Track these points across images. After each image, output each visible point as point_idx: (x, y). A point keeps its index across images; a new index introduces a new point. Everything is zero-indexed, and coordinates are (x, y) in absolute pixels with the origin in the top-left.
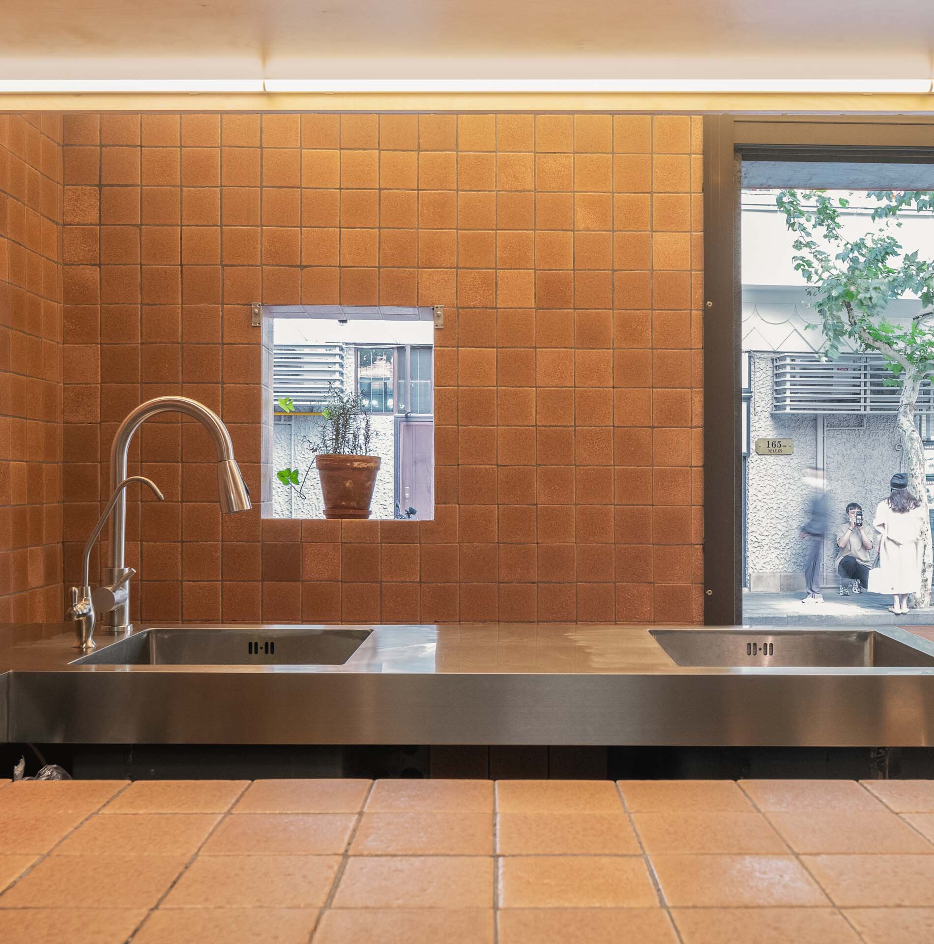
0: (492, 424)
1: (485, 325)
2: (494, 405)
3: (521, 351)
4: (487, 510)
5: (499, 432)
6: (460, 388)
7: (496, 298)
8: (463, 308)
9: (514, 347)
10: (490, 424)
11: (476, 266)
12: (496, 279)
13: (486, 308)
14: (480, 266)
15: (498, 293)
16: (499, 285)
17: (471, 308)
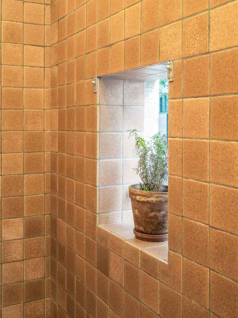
0: (205, 180)
1: (201, 73)
2: (206, 159)
3: (229, 99)
4: (201, 270)
5: (211, 190)
6: (184, 139)
7: (209, 42)
8: (186, 58)
9: (224, 94)
10: (203, 179)
11: (195, 12)
12: (209, 21)
13: (202, 54)
14: (198, 11)
15: (211, 35)
16: (211, 27)
17: (191, 57)
